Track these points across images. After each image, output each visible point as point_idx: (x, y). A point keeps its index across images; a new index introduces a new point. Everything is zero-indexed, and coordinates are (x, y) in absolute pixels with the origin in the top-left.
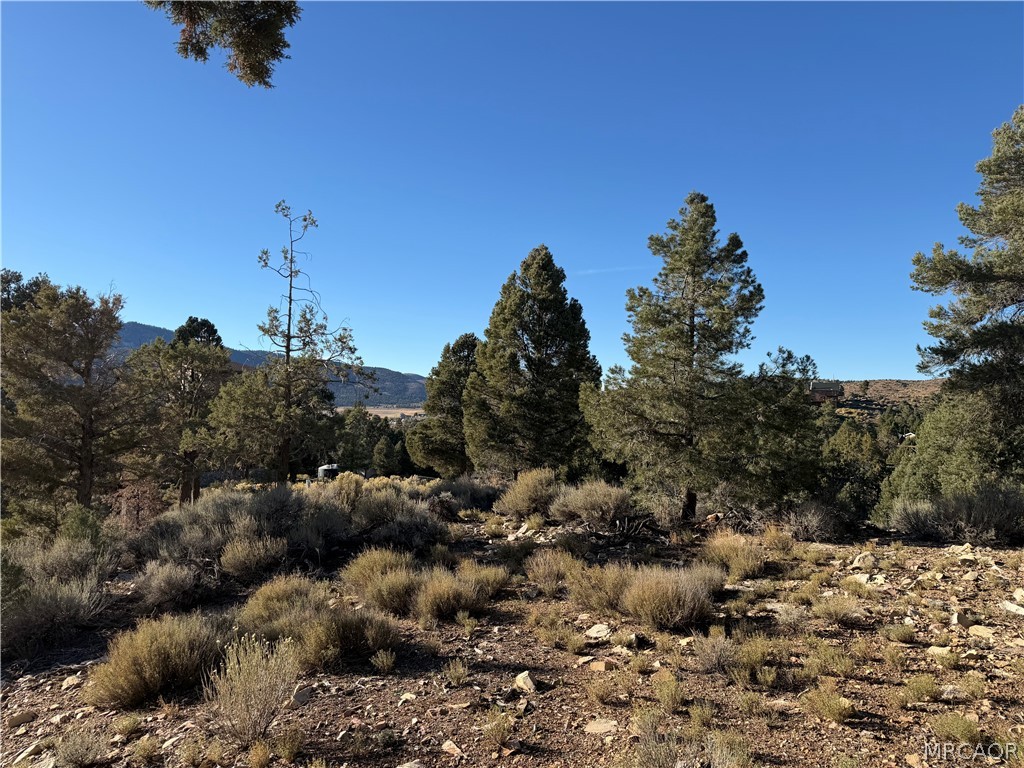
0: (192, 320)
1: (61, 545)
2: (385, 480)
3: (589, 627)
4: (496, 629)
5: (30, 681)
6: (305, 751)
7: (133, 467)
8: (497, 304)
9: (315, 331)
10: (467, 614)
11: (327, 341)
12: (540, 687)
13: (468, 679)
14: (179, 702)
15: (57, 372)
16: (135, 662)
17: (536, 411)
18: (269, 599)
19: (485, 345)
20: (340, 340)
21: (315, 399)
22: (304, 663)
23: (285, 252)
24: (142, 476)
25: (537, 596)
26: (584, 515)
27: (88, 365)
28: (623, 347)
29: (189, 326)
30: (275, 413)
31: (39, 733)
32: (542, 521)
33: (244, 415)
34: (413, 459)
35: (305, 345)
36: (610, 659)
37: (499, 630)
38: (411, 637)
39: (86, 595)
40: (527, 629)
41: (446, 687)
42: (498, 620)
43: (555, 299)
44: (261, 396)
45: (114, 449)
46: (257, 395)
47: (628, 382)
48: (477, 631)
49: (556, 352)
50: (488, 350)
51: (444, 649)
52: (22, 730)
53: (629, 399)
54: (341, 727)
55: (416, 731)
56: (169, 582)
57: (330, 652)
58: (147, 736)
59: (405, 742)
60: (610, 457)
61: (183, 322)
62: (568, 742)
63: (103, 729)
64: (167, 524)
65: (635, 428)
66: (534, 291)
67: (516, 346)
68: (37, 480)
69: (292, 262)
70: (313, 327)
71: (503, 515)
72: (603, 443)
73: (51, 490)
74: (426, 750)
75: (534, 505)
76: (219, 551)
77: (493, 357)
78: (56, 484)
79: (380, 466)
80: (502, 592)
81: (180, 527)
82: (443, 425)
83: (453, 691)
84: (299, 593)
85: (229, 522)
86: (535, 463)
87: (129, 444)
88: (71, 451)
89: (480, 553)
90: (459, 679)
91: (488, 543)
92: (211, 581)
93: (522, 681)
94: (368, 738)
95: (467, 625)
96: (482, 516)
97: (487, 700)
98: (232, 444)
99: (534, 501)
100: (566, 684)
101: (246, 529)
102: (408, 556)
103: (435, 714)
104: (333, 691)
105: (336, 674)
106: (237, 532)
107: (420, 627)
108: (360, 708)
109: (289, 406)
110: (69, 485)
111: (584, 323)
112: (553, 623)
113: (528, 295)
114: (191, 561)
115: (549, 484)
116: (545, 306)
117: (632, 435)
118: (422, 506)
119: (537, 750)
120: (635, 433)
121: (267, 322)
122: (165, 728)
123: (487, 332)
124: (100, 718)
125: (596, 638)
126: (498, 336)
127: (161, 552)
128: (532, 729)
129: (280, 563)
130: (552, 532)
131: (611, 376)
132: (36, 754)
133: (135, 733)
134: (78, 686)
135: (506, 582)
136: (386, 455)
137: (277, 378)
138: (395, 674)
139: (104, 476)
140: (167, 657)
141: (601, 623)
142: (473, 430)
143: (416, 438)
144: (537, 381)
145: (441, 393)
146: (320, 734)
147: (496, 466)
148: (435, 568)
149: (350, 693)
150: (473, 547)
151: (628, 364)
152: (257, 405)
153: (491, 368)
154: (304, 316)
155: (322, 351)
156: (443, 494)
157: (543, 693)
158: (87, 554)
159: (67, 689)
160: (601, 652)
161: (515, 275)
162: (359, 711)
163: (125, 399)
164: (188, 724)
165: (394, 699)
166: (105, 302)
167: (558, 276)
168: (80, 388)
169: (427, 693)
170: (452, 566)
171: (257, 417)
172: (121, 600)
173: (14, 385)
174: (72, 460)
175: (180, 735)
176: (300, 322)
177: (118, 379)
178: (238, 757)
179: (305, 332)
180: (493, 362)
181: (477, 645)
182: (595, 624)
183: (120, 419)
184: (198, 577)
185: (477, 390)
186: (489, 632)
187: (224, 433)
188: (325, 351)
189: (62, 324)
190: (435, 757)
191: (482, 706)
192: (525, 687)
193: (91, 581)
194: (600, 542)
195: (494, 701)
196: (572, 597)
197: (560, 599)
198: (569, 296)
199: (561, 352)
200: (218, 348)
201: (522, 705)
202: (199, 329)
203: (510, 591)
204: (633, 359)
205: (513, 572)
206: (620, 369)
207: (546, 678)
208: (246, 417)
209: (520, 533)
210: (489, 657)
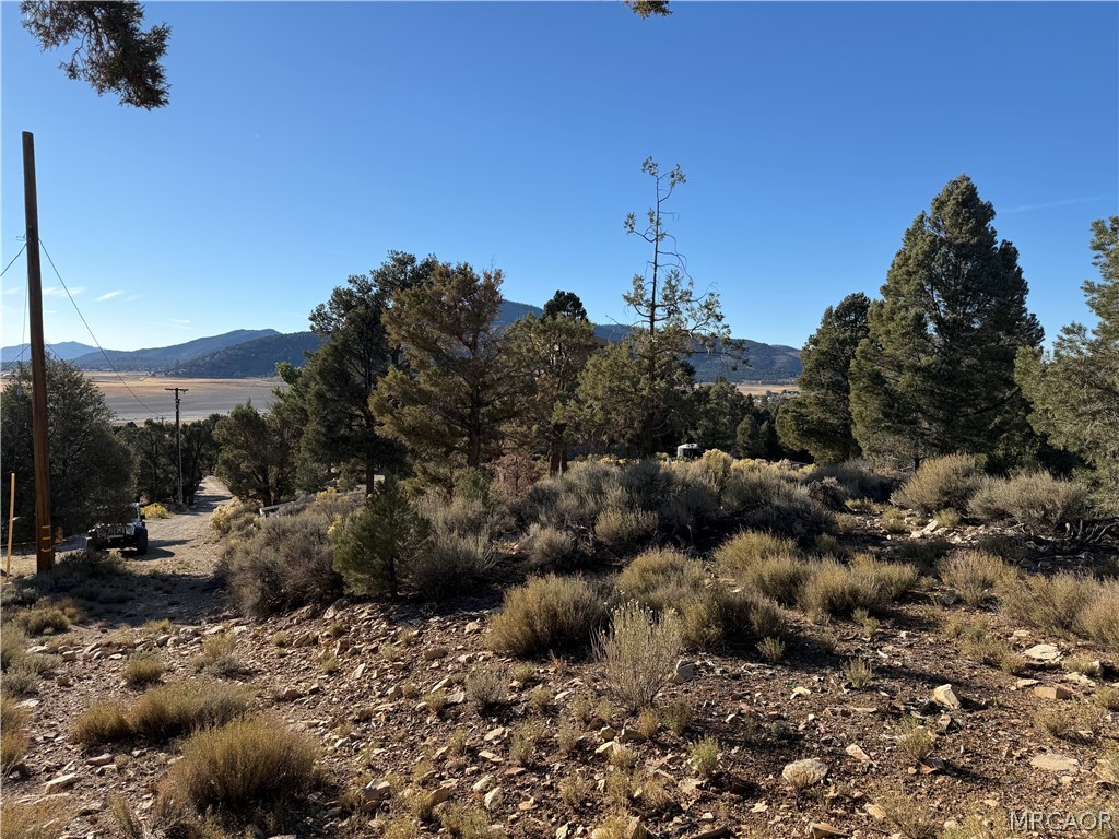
0: (559, 294)
1: (458, 503)
2: (751, 462)
3: (1029, 647)
4: (903, 634)
5: (439, 621)
6: (693, 727)
7: (513, 435)
8: (898, 255)
9: (680, 298)
10: (866, 613)
11: (692, 309)
12: (966, 704)
13: (872, 682)
14: (568, 659)
15: (450, 345)
16: (527, 615)
17: (948, 385)
18: (645, 570)
19: (881, 305)
20: (706, 307)
21: (679, 371)
22: (686, 638)
23: (651, 214)
24: (520, 446)
25: (955, 603)
26: (1018, 514)
27: (475, 337)
28: (1083, 298)
29: (556, 300)
30: (641, 385)
31: (450, 668)
32: (957, 518)
33: (610, 387)
34: (783, 440)
35: (669, 313)
36: (1062, 686)
37: (907, 635)
38: (799, 629)
39: (480, 550)
40: (943, 638)
41: (846, 687)
42: (905, 624)
43: (980, 243)
44: (625, 369)
45: (497, 418)
46: (623, 368)
47: (1091, 344)
48: (879, 633)
49: (978, 311)
50: (885, 312)
51: (841, 647)
52: (436, 664)
53: (1092, 368)
54: (729, 710)
55: (814, 728)
56: (550, 544)
57: (713, 632)
58: (541, 686)
59: (802, 737)
60: (1057, 443)
61: (551, 297)
62: (1008, 773)
63: (503, 673)
64: (543, 491)
65: (1098, 406)
66: (948, 235)
67: (923, 304)
68: (436, 444)
69: (658, 224)
70: (678, 293)
71: (902, 508)
72: (1050, 424)
73: (447, 454)
74: (826, 749)
75: (946, 499)
76: (592, 520)
77: (892, 319)
78: (450, 449)
79: (745, 448)
80: (907, 594)
81: (556, 494)
82: (822, 403)
83: (855, 692)
84: (674, 568)
85: (601, 493)
86: (945, 449)
87: (510, 414)
88: (462, 418)
89: (876, 549)
90: (862, 681)
91: (886, 539)
92: (587, 547)
93: (942, 694)
94: (760, 726)
95: (868, 626)
96: (876, 508)
97: (898, 709)
98: (599, 417)
99: (946, 493)
100: (1001, 706)
101: (619, 500)
102: (791, 543)
103: (835, 714)
104: (718, 672)
105: (719, 656)
106: (610, 502)
107: (809, 620)
108: (748, 694)
109: (653, 379)
110: (461, 450)
111: (1020, 271)
112: (979, 636)
113: (941, 239)
114: (568, 528)
115: (967, 474)
116: (963, 252)
117: (1094, 415)
118: (802, 491)
119: (968, 774)
120: (1099, 412)
121: (632, 291)
122: (556, 682)
123: (885, 290)
124: (498, 664)
125: (1040, 660)
126: (898, 294)
127: (540, 516)
128: (958, 750)
129: (652, 536)
130: (970, 532)
131: (1065, 337)
132: (449, 687)
133: (529, 682)
134: (478, 631)
135: (912, 584)
136: (750, 436)
137: (641, 350)
138: (785, 666)
139: (489, 443)
140: (555, 615)
141: (1047, 643)
142: (862, 407)
143: (788, 417)
144: (950, 348)
145: (820, 365)
146: (707, 712)
147: (890, 451)
148: (824, 560)
149: (737, 677)
150: (865, 541)
151: (1092, 322)
152: (622, 378)
153: (888, 333)
154: (669, 283)
155: (687, 320)
156: (826, 480)
157: (971, 712)
158: (480, 513)
159: (469, 633)
160: (1049, 677)
161: (923, 217)
162: (748, 697)
163: (505, 371)
164: (577, 680)
165: (785, 691)
166: (488, 277)
167: (985, 213)
168: (469, 360)
169: (823, 691)
170: (844, 559)
171: (623, 390)
172: (507, 559)
173: (416, 357)
174: (462, 427)
175: (571, 690)
176: (664, 289)
177: (500, 351)
178: (627, 721)
179: (670, 299)
180: (891, 326)
181: (880, 648)
182: (1037, 643)
183: (501, 390)
184: (576, 543)
185: (869, 360)
186: (895, 636)
187: (591, 406)
188: (690, 320)
189: (453, 299)
190: (839, 758)
191: (893, 714)
192: (946, 702)
193: (484, 538)
194: (1042, 548)
195: (908, 711)
196: (1004, 608)
197: (987, 609)
198: (999, 239)
199: (985, 311)
200: (584, 321)
201: (944, 720)
202: (566, 303)
203: (918, 595)
204: (1100, 314)
205: (921, 574)
206: (1080, 328)
207: (974, 697)
208: (612, 390)
209: (927, 530)
210: (896, 663)
